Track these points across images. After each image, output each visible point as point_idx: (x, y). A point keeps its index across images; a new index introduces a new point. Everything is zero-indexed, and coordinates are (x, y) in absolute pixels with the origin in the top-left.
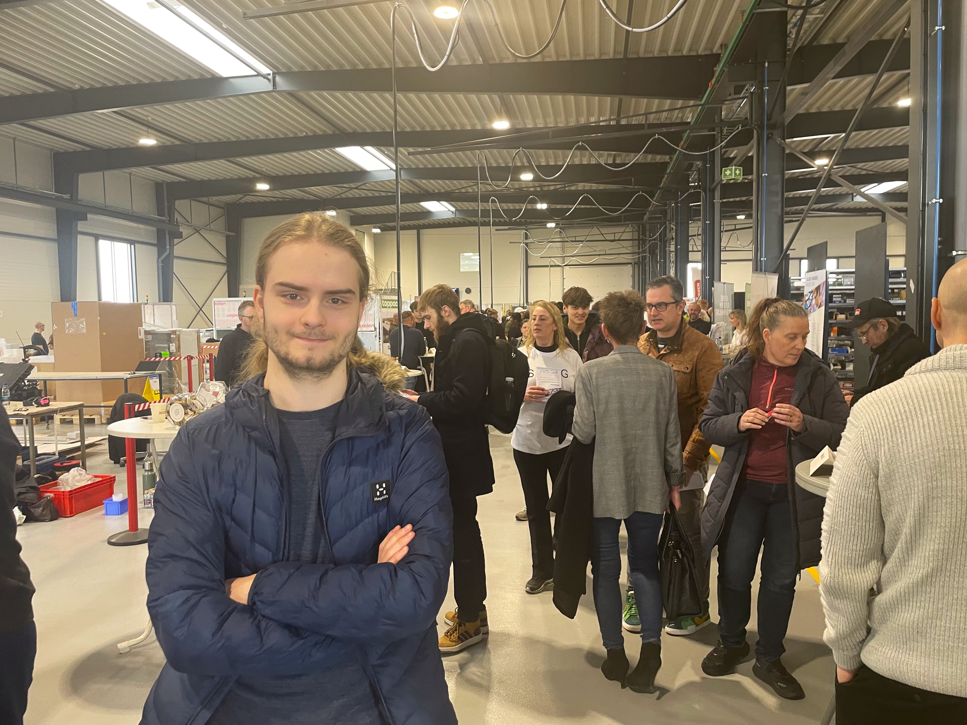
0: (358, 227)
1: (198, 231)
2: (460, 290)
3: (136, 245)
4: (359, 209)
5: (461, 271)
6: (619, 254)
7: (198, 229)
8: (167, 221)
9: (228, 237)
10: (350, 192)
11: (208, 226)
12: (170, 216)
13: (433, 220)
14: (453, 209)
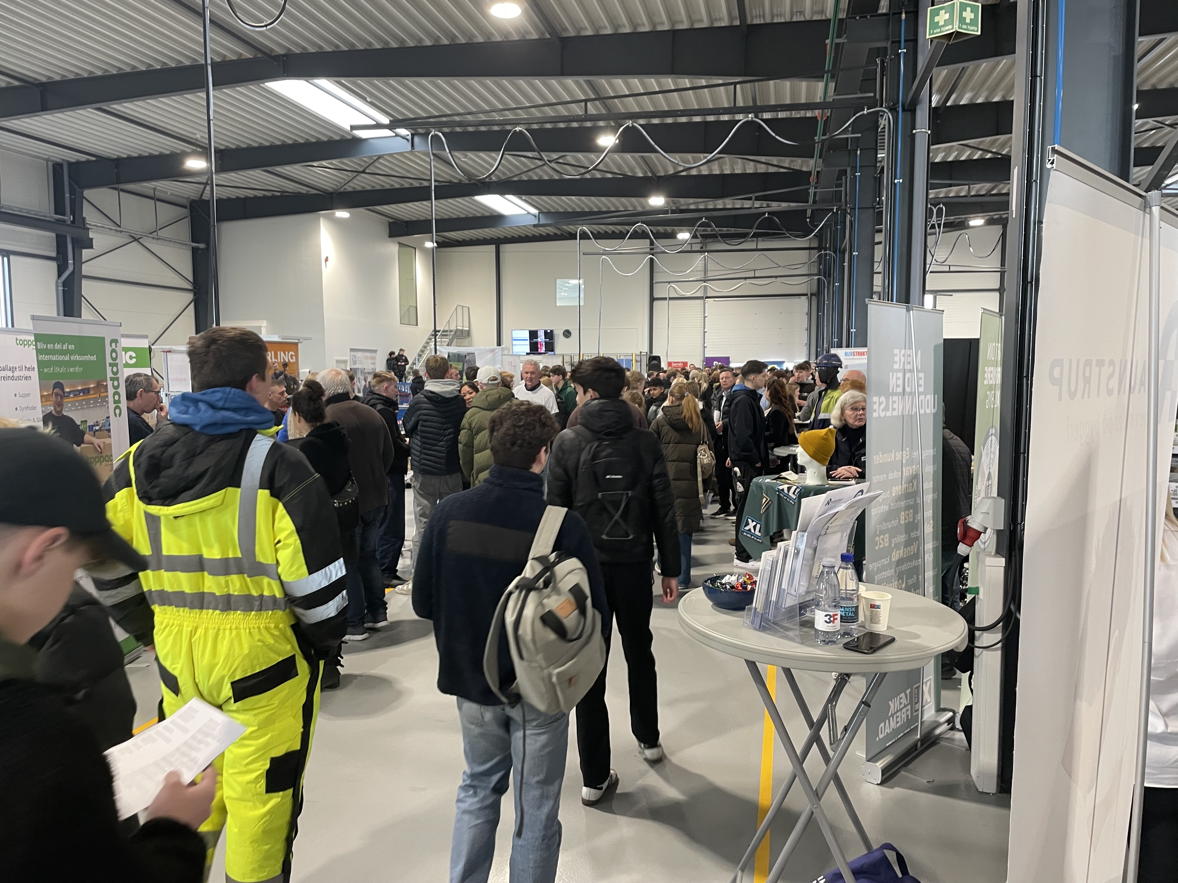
0: (404, 239)
1: (136, 240)
2: (555, 332)
3: (12, 257)
4: (386, 207)
5: (558, 304)
6: (776, 277)
7: (137, 237)
8: (69, 223)
9: (194, 250)
10: (358, 178)
11: (155, 233)
12: (73, 213)
13: (511, 227)
14: (535, 211)
